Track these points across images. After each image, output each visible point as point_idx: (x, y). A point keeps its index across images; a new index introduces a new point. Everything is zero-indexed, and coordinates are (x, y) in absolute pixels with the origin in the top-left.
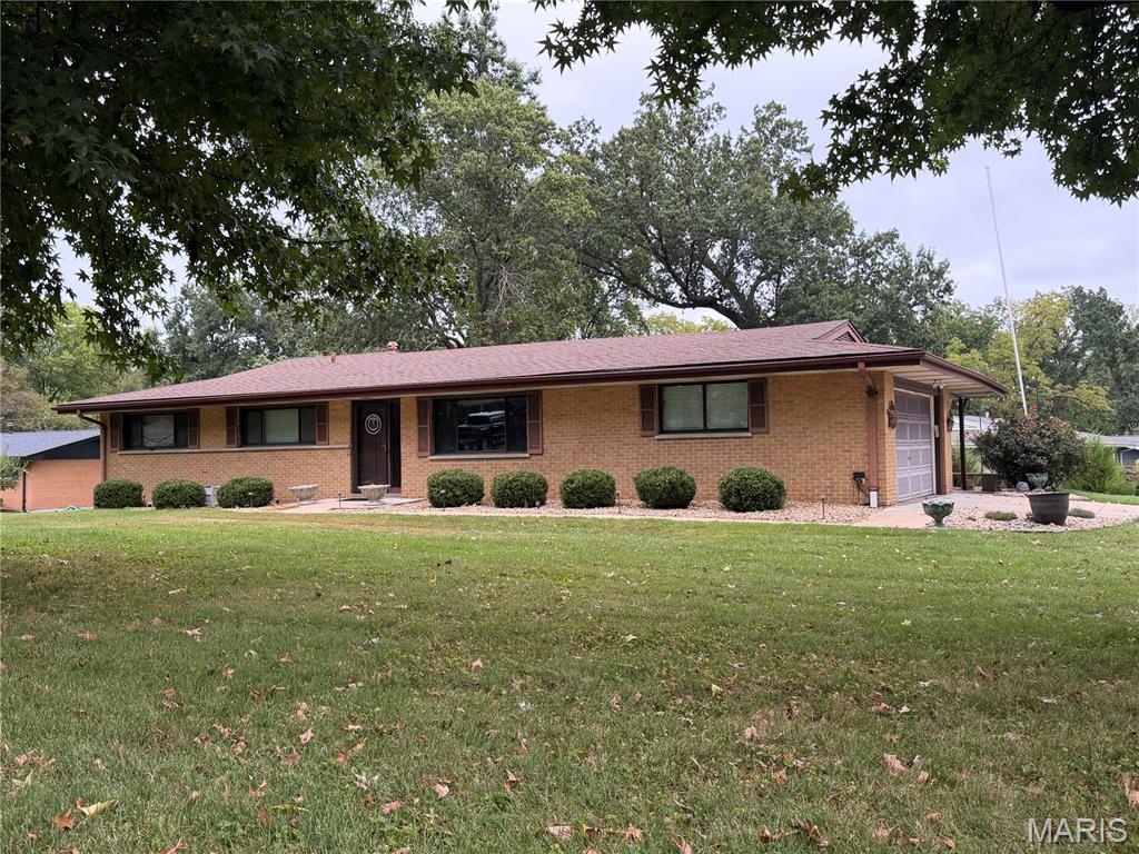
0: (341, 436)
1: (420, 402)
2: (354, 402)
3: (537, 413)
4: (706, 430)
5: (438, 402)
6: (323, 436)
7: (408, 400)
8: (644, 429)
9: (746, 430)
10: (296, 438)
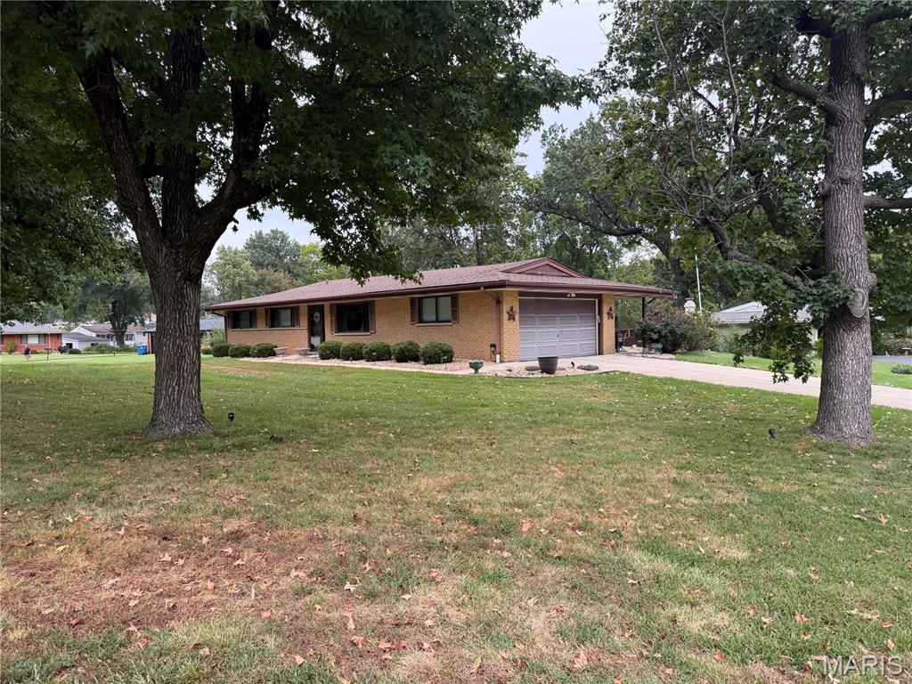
0: (304, 322)
1: (331, 305)
2: (309, 306)
3: (373, 312)
4: (437, 321)
5: (339, 306)
6: (298, 324)
7: (327, 304)
8: (412, 321)
9: (450, 321)
10: (290, 324)
